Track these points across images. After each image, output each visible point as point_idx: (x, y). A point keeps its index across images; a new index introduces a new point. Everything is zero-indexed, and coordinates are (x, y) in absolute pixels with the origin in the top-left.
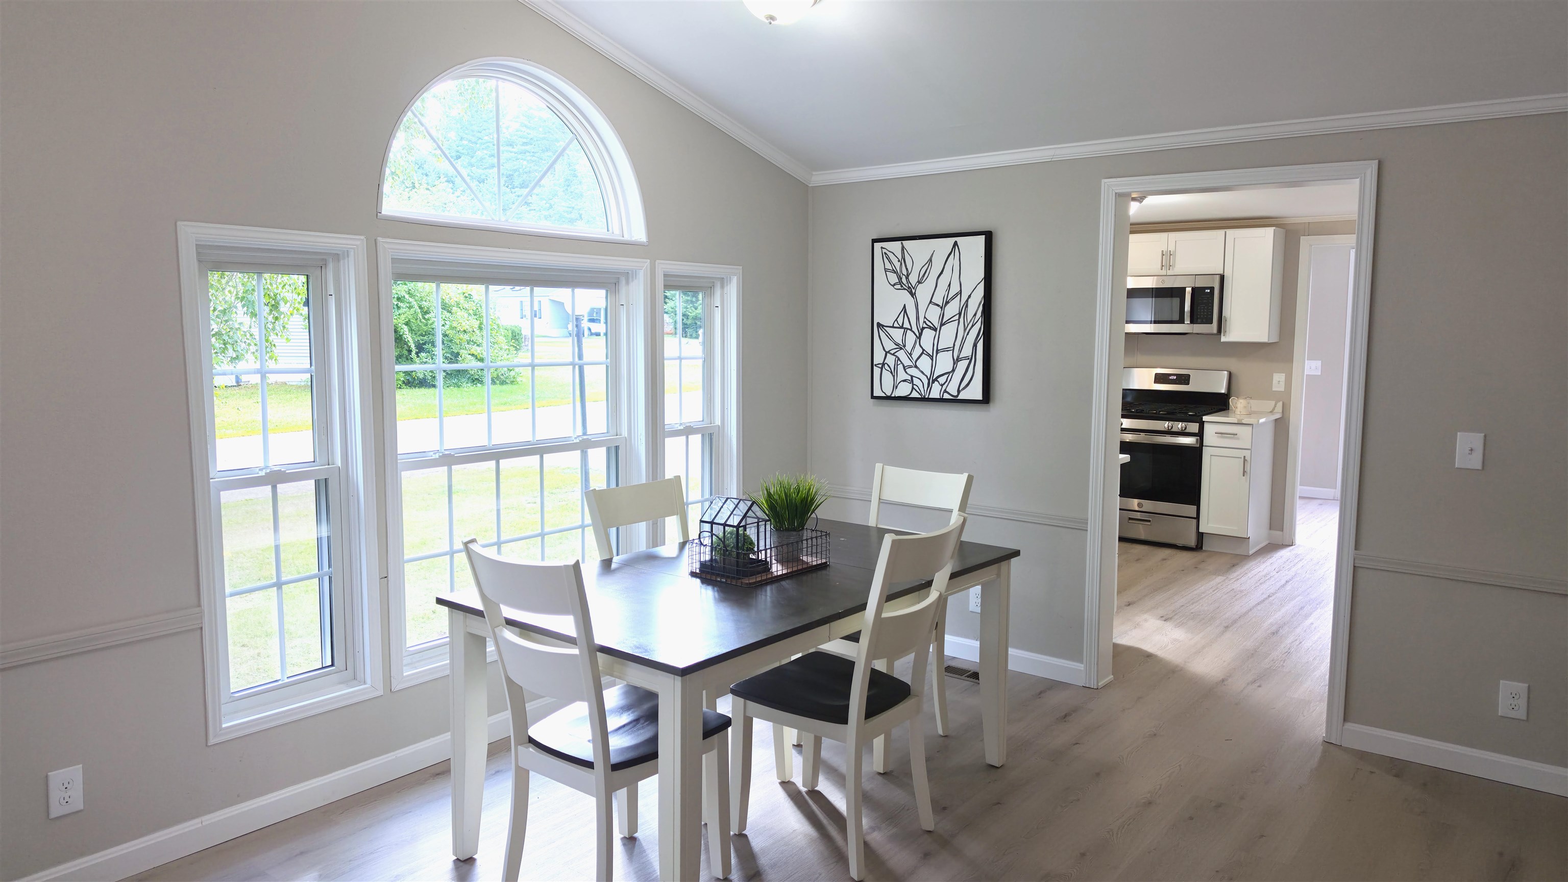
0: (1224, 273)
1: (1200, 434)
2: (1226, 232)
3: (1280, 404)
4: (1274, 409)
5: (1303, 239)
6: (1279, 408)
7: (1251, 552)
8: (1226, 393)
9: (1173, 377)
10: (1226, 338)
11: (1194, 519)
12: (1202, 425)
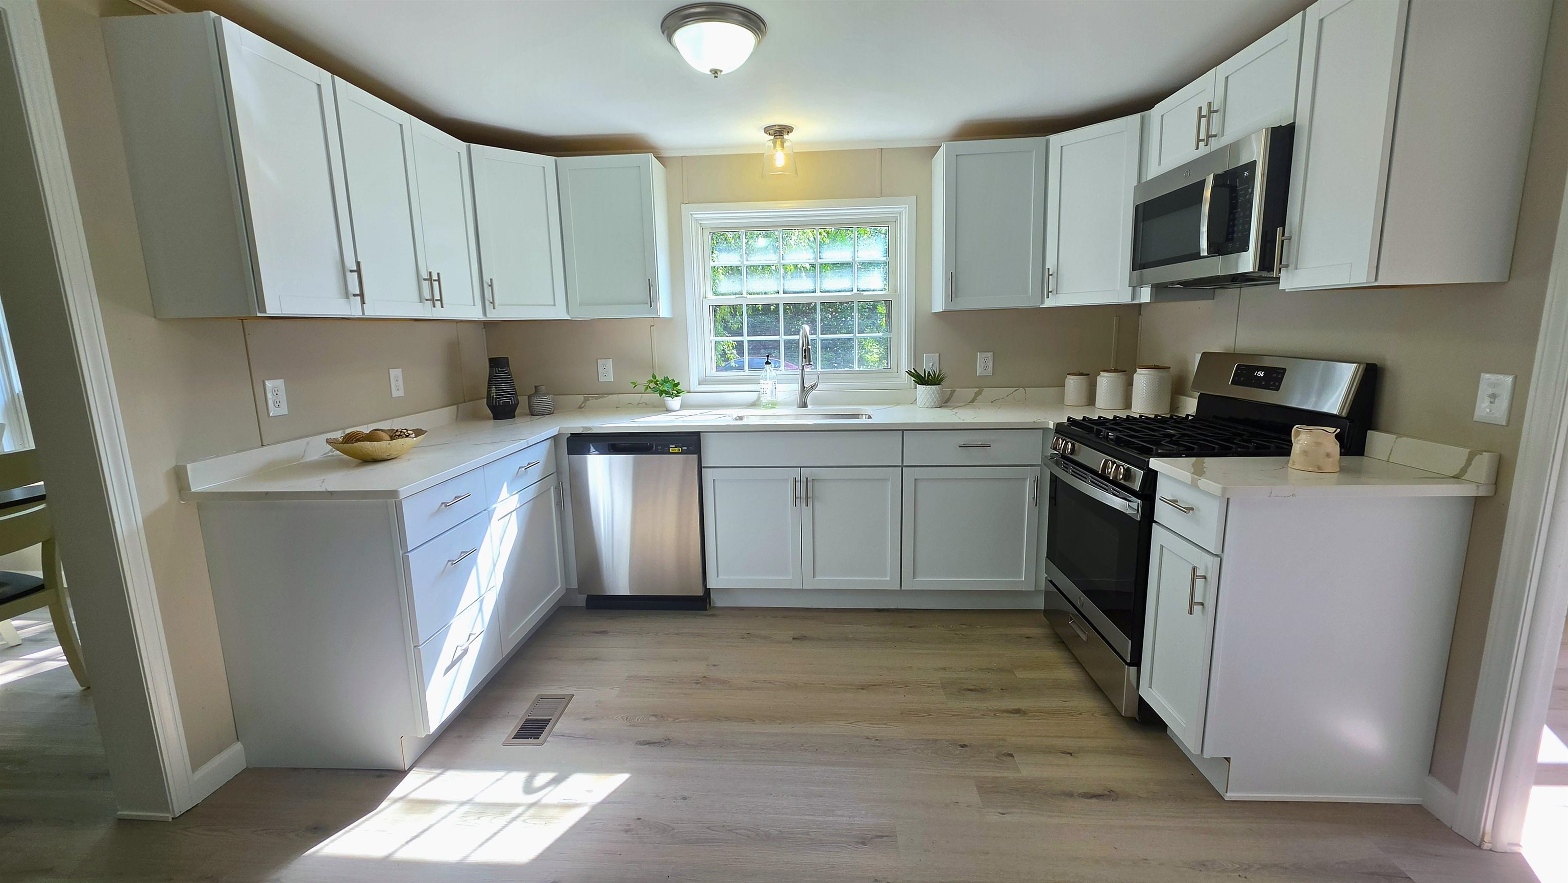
0: (1293, 122)
1: (1148, 494)
3: (1486, 461)
6: (1483, 471)
7: (1230, 796)
8: (1344, 414)
9: (1260, 372)
10: (1289, 281)
11: (1130, 665)
12: (1151, 477)
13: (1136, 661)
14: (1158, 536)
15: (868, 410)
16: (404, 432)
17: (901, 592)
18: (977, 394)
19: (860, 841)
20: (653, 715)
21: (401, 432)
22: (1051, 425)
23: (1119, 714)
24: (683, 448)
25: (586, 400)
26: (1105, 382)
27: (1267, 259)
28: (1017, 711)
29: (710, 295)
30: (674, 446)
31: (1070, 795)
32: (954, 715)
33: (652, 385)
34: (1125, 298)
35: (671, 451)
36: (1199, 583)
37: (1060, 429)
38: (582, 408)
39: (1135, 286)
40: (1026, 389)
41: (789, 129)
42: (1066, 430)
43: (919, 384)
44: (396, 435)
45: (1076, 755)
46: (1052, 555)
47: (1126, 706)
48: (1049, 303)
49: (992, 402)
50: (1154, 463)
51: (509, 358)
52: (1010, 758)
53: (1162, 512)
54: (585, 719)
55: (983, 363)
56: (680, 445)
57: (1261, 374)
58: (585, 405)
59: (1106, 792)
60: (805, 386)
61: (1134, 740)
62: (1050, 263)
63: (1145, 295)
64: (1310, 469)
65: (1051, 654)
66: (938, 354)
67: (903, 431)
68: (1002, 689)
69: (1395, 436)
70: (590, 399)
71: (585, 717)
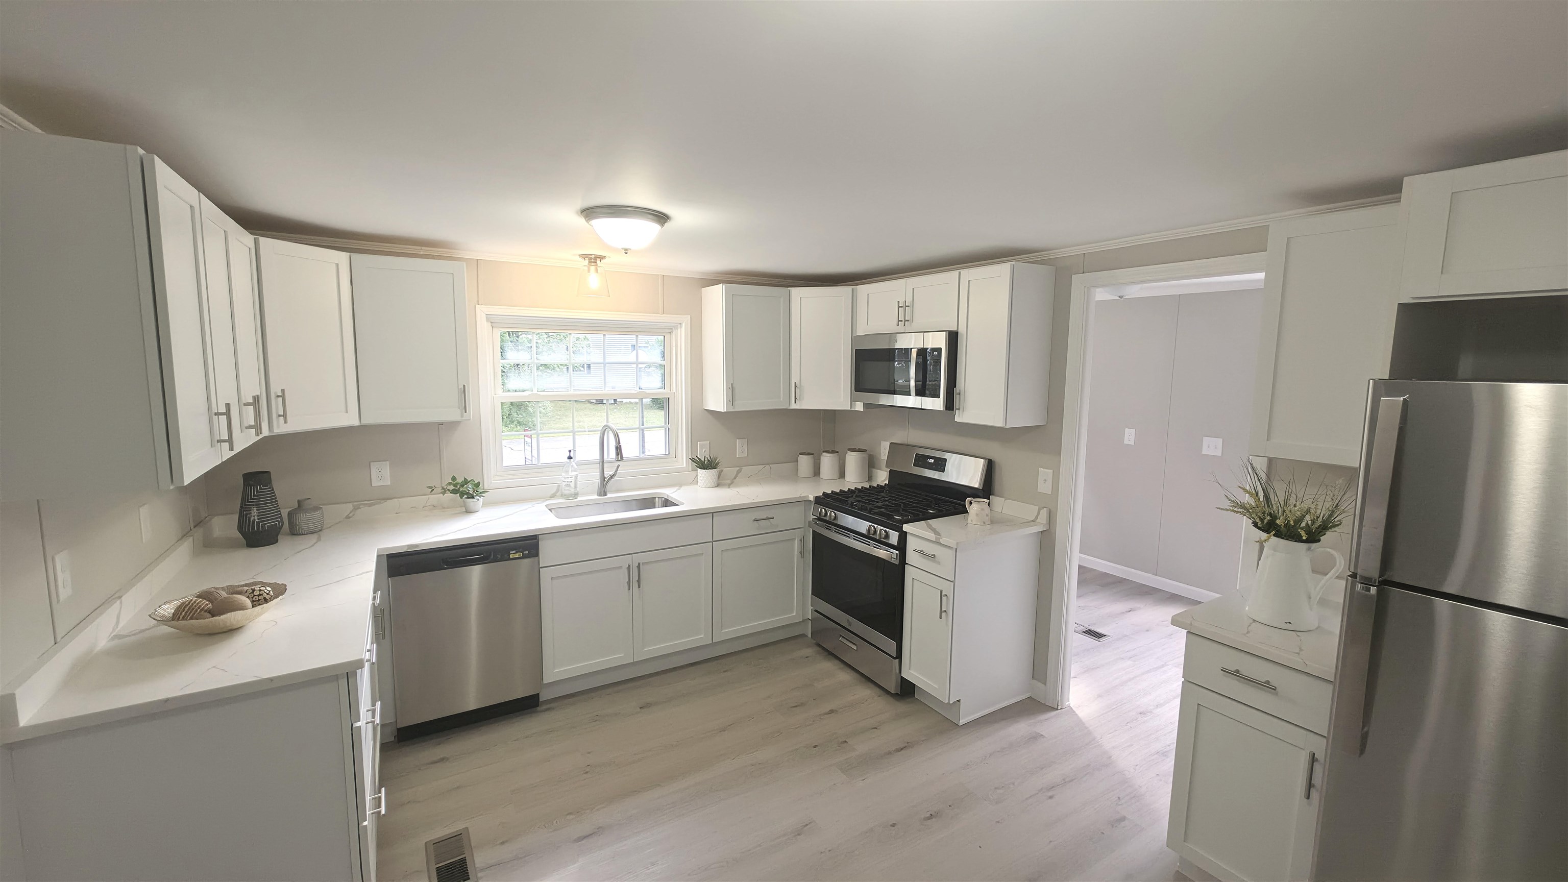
0: (958, 330)
1: (902, 547)
2: (960, 273)
3: (1044, 512)
4: (1037, 517)
5: (1075, 278)
6: (1043, 518)
7: (962, 722)
8: (981, 488)
9: (931, 460)
10: (960, 417)
11: (895, 658)
12: (903, 536)
13: (899, 656)
14: (910, 573)
15: (670, 493)
16: (264, 590)
17: (714, 644)
18: (739, 472)
19: (796, 834)
20: (568, 814)
21: (260, 590)
22: (811, 498)
23: (888, 692)
24: (525, 553)
25: (356, 508)
26: (827, 462)
27: (950, 405)
28: (832, 711)
29: (500, 392)
30: (514, 552)
31: (890, 753)
32: (797, 728)
33: (452, 487)
34: (846, 406)
35: (511, 557)
36: (944, 598)
37: (818, 501)
38: (350, 518)
39: (853, 400)
40: (771, 465)
41: (602, 258)
42: (824, 500)
43: (699, 468)
44: (255, 595)
45: (879, 728)
46: (818, 591)
47: (892, 687)
48: (794, 406)
49: (748, 478)
50: (906, 528)
51: (271, 472)
52: (846, 743)
53: (911, 557)
54: (503, 843)
55: (741, 449)
56: (521, 550)
57: (932, 461)
58: (354, 515)
59: (906, 745)
60: (605, 476)
61: (902, 707)
62: (795, 379)
63: (859, 407)
64: (979, 524)
65: (828, 665)
66: (709, 442)
67: (713, 513)
68: (814, 699)
69: (1004, 499)
70: (361, 506)
71: (501, 841)
